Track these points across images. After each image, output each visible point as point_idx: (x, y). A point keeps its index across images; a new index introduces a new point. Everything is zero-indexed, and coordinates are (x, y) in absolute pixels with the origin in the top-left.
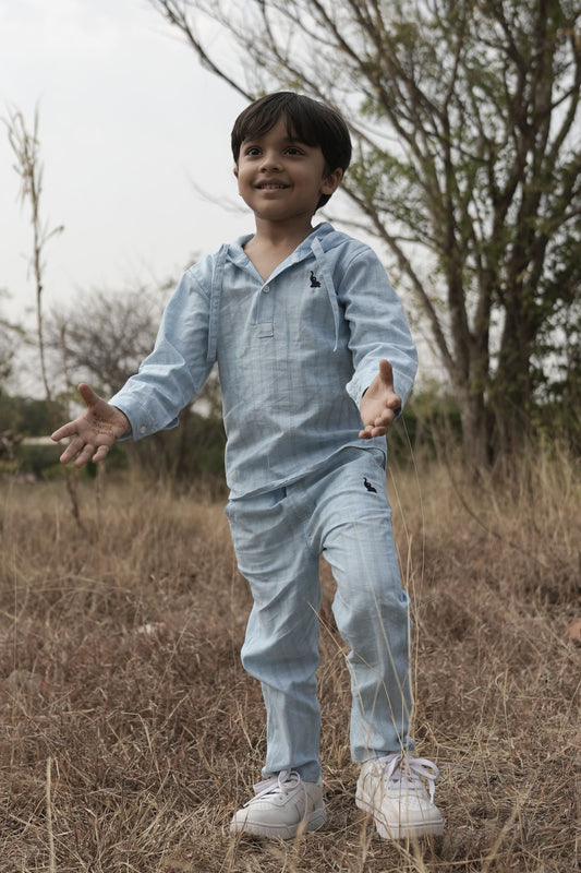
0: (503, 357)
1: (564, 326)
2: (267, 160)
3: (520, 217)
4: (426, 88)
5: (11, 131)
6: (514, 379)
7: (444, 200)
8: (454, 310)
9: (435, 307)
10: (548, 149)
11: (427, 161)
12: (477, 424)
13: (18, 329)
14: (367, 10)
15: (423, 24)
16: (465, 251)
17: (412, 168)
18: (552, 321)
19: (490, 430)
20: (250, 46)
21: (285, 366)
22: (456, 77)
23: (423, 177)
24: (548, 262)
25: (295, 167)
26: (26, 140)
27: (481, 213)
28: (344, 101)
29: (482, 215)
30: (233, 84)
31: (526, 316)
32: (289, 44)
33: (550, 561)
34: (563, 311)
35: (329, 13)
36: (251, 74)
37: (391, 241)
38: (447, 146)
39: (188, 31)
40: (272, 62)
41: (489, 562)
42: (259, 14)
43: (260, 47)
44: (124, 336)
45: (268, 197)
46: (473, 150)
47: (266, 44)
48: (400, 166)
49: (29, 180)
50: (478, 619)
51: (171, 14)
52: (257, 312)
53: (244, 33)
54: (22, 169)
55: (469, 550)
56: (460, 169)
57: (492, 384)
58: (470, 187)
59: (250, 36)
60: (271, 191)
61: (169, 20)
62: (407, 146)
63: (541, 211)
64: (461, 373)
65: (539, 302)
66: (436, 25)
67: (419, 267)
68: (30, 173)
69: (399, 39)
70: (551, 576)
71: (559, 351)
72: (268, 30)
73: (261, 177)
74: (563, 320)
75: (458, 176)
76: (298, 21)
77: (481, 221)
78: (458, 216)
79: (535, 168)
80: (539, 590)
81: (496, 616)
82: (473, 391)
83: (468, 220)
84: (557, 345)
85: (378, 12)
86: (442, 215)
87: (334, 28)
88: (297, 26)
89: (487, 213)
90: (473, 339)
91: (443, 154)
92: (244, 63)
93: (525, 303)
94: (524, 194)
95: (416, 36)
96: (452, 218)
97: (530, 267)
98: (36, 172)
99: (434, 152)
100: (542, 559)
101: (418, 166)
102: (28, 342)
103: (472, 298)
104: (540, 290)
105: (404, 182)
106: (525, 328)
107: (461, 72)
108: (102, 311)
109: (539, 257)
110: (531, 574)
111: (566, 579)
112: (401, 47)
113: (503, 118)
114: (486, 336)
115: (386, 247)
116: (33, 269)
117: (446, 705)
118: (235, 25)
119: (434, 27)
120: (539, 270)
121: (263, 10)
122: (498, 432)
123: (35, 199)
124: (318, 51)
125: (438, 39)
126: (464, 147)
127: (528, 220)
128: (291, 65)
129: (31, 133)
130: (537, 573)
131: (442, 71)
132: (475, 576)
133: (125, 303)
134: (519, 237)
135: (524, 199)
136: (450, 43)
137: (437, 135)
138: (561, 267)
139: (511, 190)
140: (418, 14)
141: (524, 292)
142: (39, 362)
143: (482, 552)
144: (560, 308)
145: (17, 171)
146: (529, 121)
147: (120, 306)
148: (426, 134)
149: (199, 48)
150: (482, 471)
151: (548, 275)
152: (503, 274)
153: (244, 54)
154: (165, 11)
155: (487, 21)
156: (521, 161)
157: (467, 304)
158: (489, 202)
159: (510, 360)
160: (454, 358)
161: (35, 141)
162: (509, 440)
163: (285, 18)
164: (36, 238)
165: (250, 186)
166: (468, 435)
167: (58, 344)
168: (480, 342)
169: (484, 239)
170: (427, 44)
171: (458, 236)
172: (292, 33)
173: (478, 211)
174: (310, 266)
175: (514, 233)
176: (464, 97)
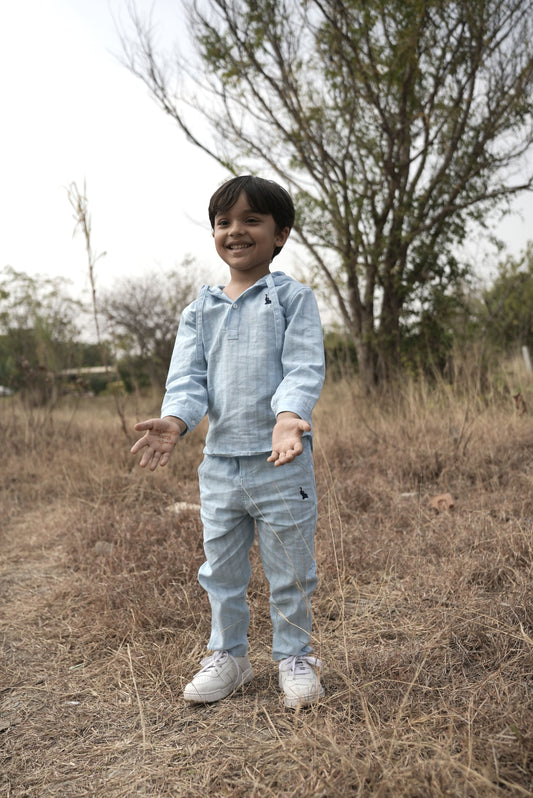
0: (383, 319)
1: (420, 299)
2: (233, 229)
3: (392, 230)
4: (331, 150)
5: (69, 193)
6: (390, 332)
7: (344, 222)
8: (352, 291)
9: (339, 286)
10: (408, 188)
11: (333, 197)
12: (367, 360)
13: (79, 303)
14: (290, 98)
15: (327, 108)
16: (356, 253)
17: (323, 202)
18: (413, 296)
19: (375, 364)
20: (217, 125)
21: (244, 360)
22: (350, 142)
23: (330, 207)
24: (409, 258)
25: (255, 230)
26: (80, 200)
27: (367, 229)
28: (278, 160)
29: (368, 230)
30: (208, 152)
31: (396, 293)
32: (242, 123)
33: (418, 457)
34: (420, 290)
35: (267, 102)
36: (219, 145)
37: (310, 247)
38: (345, 188)
39: (178, 118)
40: (233, 136)
41: (380, 457)
42: (222, 103)
43: (224, 125)
44: (144, 305)
45: (237, 255)
46: (360, 189)
47: (227, 123)
48: (316, 201)
49: (82, 223)
50: (376, 499)
51: (167, 108)
52: (227, 322)
53: (213, 116)
54: (78, 217)
55: (368, 449)
56: (353, 203)
57: (376, 335)
58: (359, 213)
59: (217, 119)
60: (238, 251)
61: (165, 112)
62: (319, 187)
63: (405, 226)
64: (357, 329)
65: (404, 283)
66: (336, 107)
67: (329, 264)
68: (83, 219)
69: (311, 118)
70: (418, 466)
71: (417, 314)
72: (229, 114)
73: (230, 240)
74: (419, 294)
75: (351, 206)
76: (247, 108)
77: (367, 235)
78: (352, 229)
79: (400, 200)
80: (411, 475)
81: (387, 496)
82: (365, 340)
83: (359, 234)
84: (416, 310)
85: (299, 102)
86: (343, 231)
87: (271, 112)
88: (246, 111)
89: (371, 228)
90: (364, 308)
91: (342, 192)
92: (214, 137)
93: (396, 286)
94: (394, 216)
95: (323, 115)
96: (348, 233)
97: (398, 263)
98: (87, 218)
99: (336, 190)
100: (413, 455)
101: (327, 201)
102: (85, 311)
103: (362, 283)
104: (404, 276)
105: (318, 212)
106: (396, 300)
107: (353, 139)
108: (131, 291)
109: (404, 255)
110: (406, 466)
111: (427, 467)
112: (313, 122)
113: (380, 168)
114: (371, 305)
115: (307, 250)
116: (89, 280)
117: (361, 560)
118: (207, 111)
119: (334, 109)
120: (403, 264)
121: (225, 101)
122: (380, 365)
123: (87, 235)
124: (261, 128)
125: (337, 117)
126: (355, 187)
127: (397, 233)
128: (244, 137)
129: (82, 194)
130: (410, 464)
131: (340, 138)
132: (372, 467)
133: (145, 287)
134: (392, 244)
135: (394, 220)
136: (345, 121)
137: (339, 182)
138: (418, 261)
139: (385, 214)
140: (324, 101)
141: (396, 278)
142: (94, 322)
143: (376, 451)
144: (417, 287)
145: (75, 218)
146: (396, 170)
147: (141, 288)
148: (332, 181)
149: (186, 130)
150: (371, 389)
151: (410, 266)
152: (381, 267)
153: (214, 131)
154: (163, 106)
155: (368, 106)
156: (391, 196)
157: (359, 286)
158: (372, 221)
159: (387, 322)
160: (352, 319)
161: (85, 199)
162: (387, 369)
163: (238, 106)
164: (90, 260)
165: (223, 246)
166: (361, 367)
167: (104, 311)
168: (368, 309)
169: (369, 244)
170: (330, 121)
171: (352, 243)
172: (243, 115)
173: (365, 227)
174: (265, 291)
175: (387, 241)
176: (355, 154)
